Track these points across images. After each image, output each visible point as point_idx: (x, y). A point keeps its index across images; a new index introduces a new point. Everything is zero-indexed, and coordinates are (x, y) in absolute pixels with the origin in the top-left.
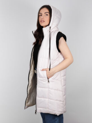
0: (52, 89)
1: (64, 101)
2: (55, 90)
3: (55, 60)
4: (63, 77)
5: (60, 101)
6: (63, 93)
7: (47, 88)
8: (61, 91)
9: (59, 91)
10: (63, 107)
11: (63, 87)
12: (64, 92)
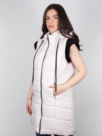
0: (59, 107)
1: (74, 120)
2: (63, 108)
3: (63, 73)
4: (72, 92)
5: (69, 120)
6: (72, 111)
7: (54, 106)
8: (70, 109)
9: (68, 109)
10: (72, 127)
11: (72, 104)
12: (74, 109)
